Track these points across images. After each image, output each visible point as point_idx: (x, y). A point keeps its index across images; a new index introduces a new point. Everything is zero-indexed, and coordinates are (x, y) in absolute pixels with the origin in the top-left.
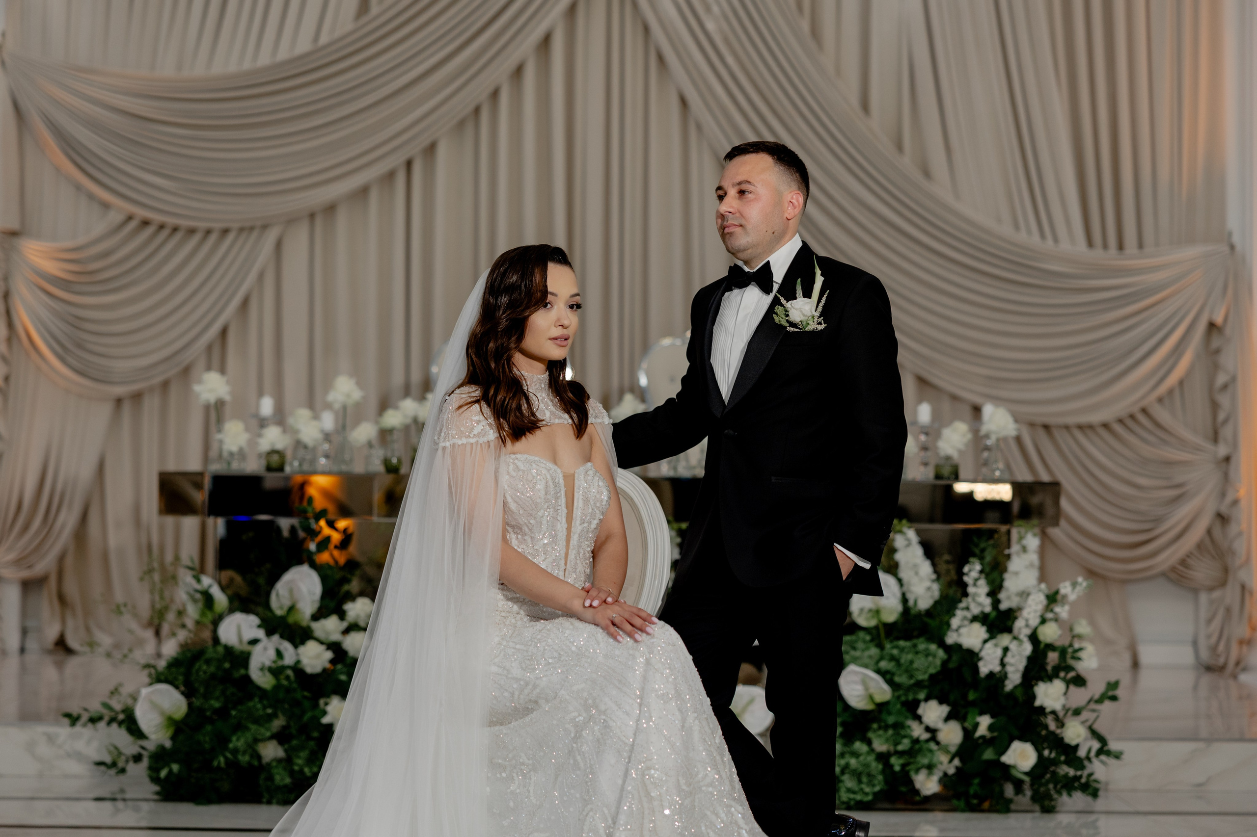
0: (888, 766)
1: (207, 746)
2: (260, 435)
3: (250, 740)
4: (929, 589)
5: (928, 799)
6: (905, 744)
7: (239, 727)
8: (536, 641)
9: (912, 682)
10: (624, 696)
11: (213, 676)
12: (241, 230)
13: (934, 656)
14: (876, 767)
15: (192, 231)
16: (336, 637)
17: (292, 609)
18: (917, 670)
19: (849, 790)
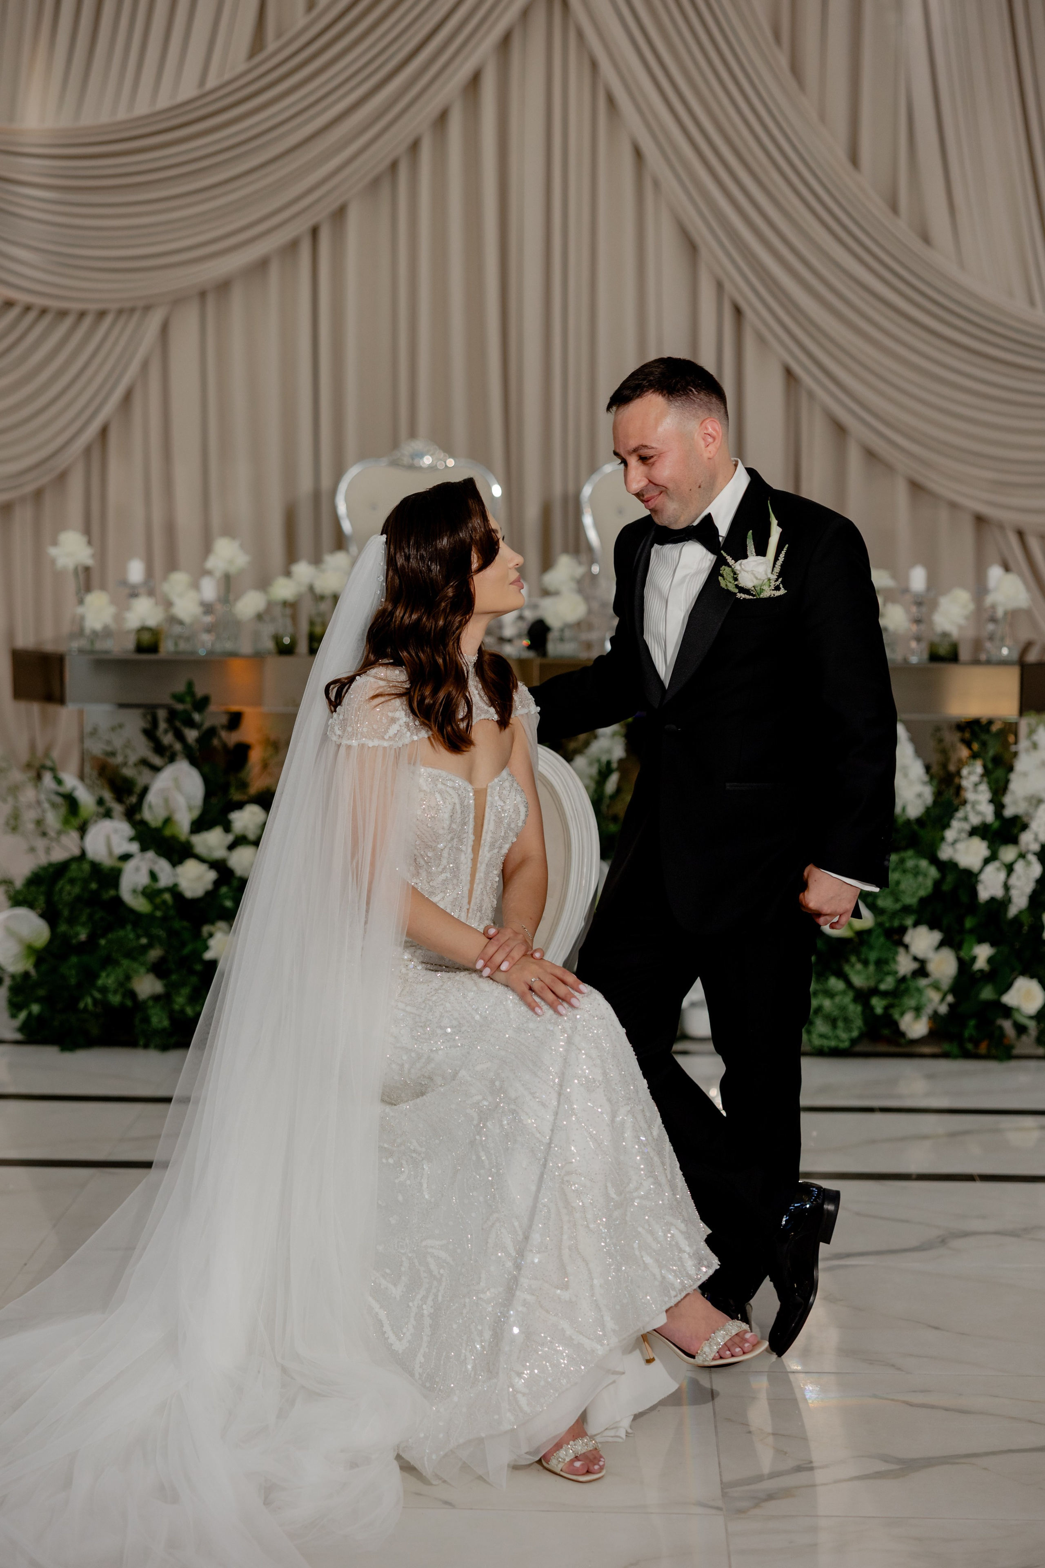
0: (867, 1008)
1: (73, 981)
2: (128, 608)
3: (121, 977)
4: (920, 795)
5: (914, 1042)
6: (888, 984)
7: (108, 961)
8: (431, 1003)
9: (898, 906)
10: (539, 1083)
11: (78, 899)
12: (120, 312)
13: (925, 875)
14: (855, 1010)
15: (62, 314)
16: (219, 853)
17: (168, 821)
18: (903, 892)
19: (822, 1036)
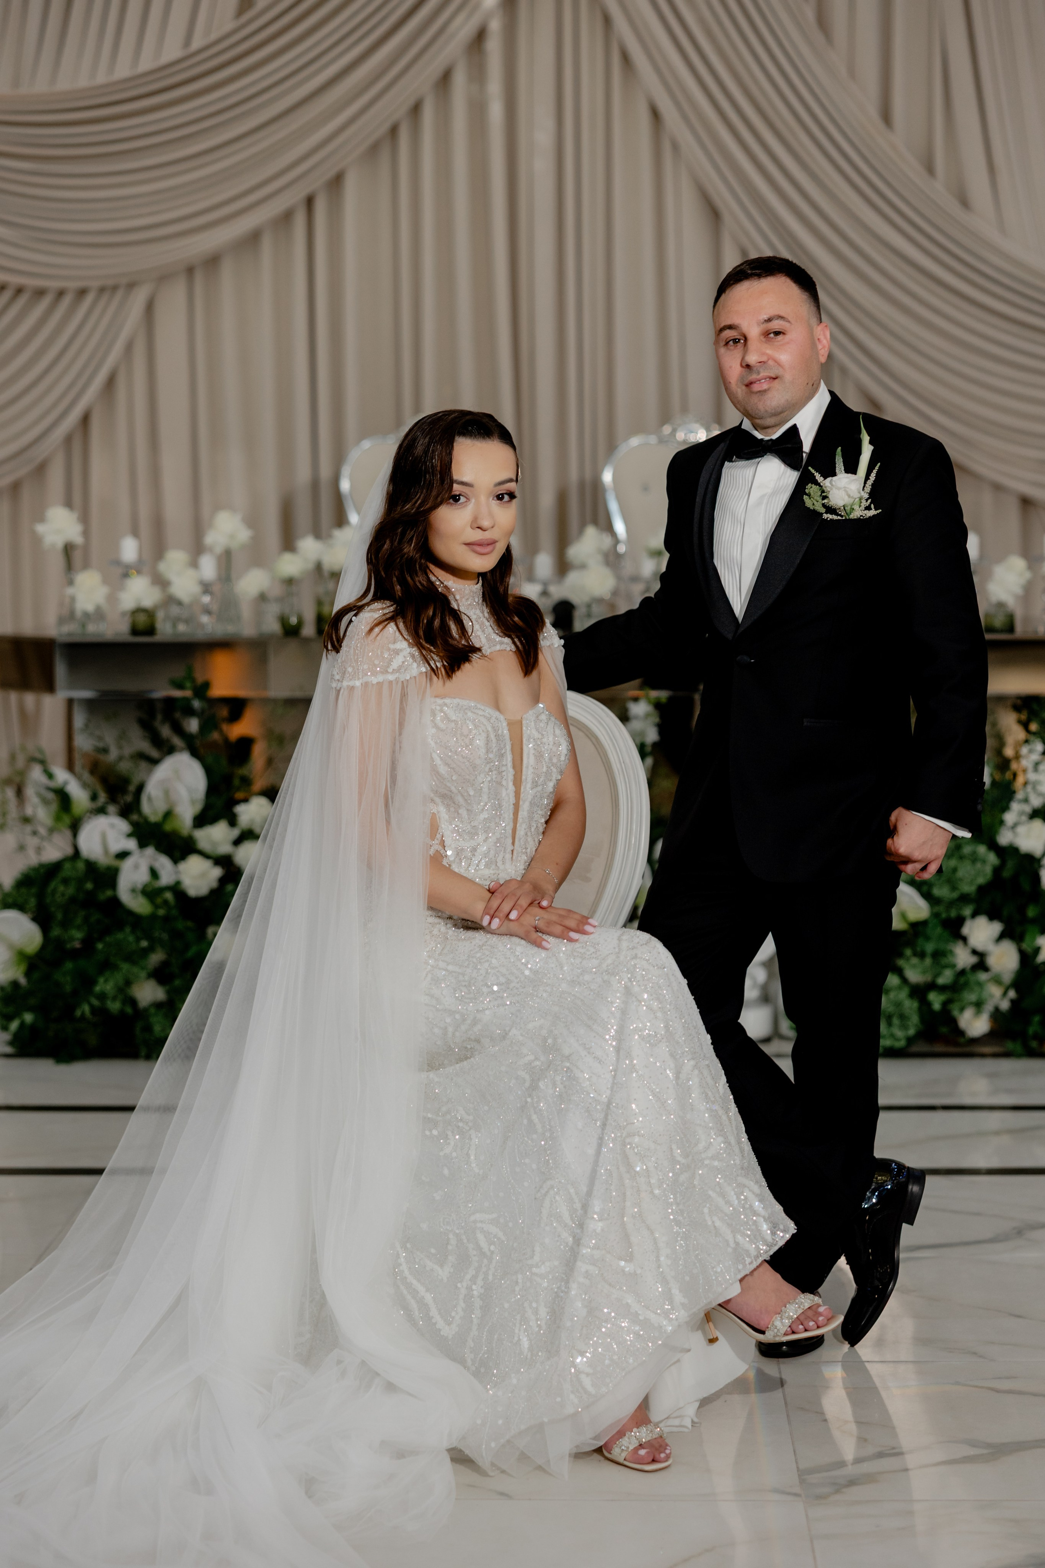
0: (924, 1004)
1: (68, 988)
2: (121, 587)
3: (121, 982)
5: (974, 1041)
6: (947, 977)
7: (106, 966)
8: (474, 960)
9: (955, 895)
10: (595, 1037)
11: (73, 900)
12: (102, 290)
13: (984, 862)
14: (911, 1006)
15: (39, 293)
16: (225, 848)
17: (168, 814)
18: (961, 880)
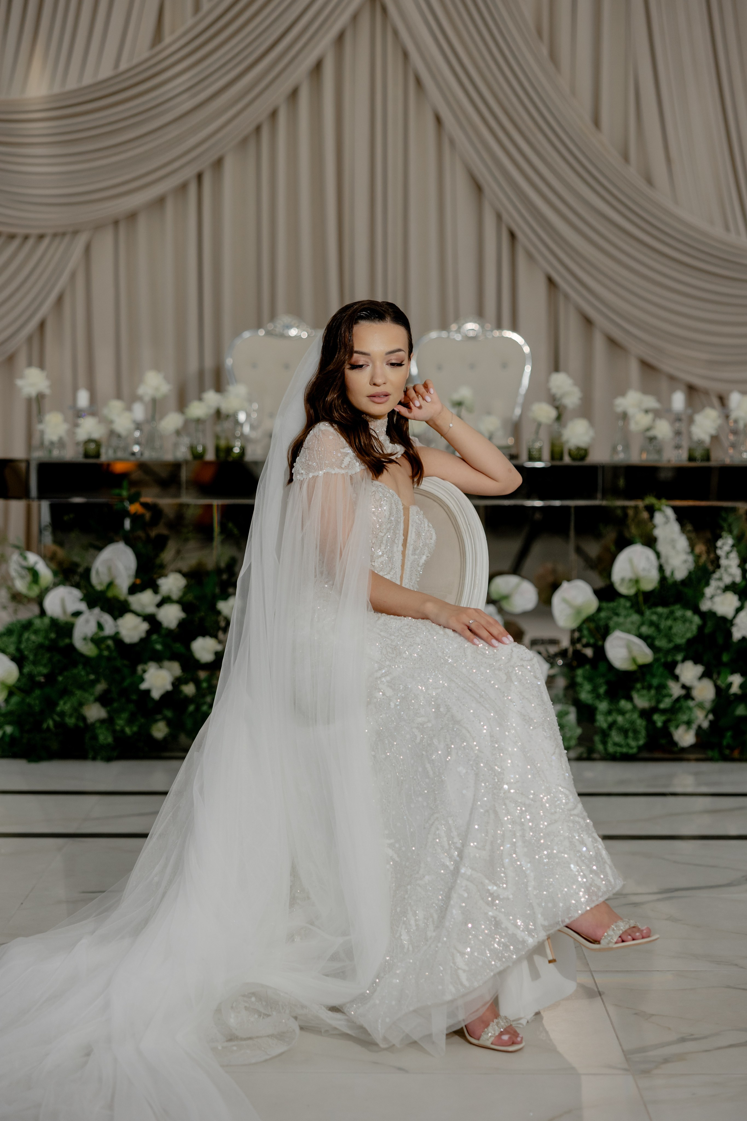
0: (651, 722)
1: (37, 709)
3: (75, 704)
4: (685, 561)
5: (683, 750)
6: (666, 704)
7: (65, 692)
9: (671, 645)
11: (41, 646)
12: (55, 235)
13: (691, 622)
14: (640, 723)
15: (12, 236)
16: (151, 609)
17: (110, 584)
18: (675, 635)
19: (616, 744)
